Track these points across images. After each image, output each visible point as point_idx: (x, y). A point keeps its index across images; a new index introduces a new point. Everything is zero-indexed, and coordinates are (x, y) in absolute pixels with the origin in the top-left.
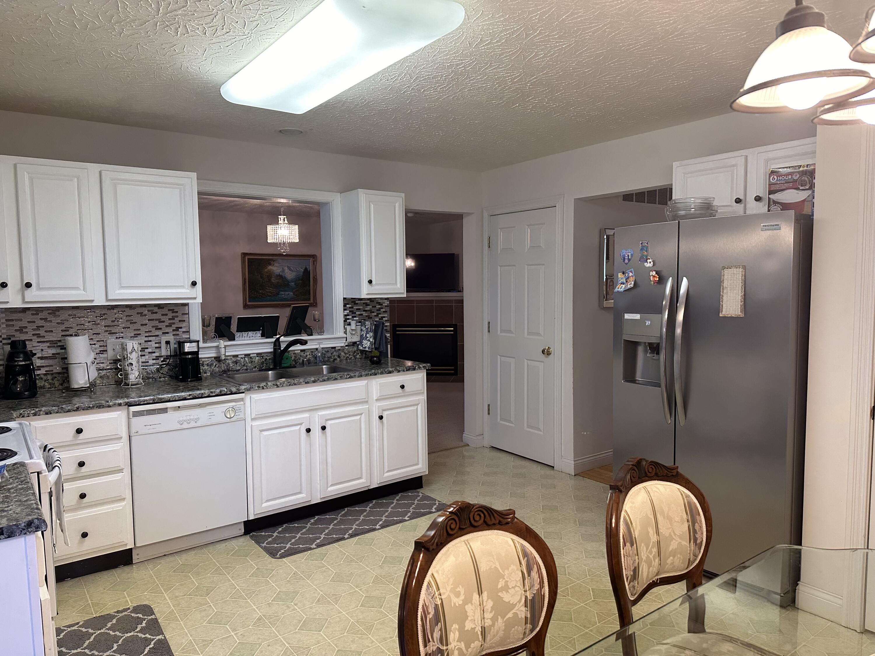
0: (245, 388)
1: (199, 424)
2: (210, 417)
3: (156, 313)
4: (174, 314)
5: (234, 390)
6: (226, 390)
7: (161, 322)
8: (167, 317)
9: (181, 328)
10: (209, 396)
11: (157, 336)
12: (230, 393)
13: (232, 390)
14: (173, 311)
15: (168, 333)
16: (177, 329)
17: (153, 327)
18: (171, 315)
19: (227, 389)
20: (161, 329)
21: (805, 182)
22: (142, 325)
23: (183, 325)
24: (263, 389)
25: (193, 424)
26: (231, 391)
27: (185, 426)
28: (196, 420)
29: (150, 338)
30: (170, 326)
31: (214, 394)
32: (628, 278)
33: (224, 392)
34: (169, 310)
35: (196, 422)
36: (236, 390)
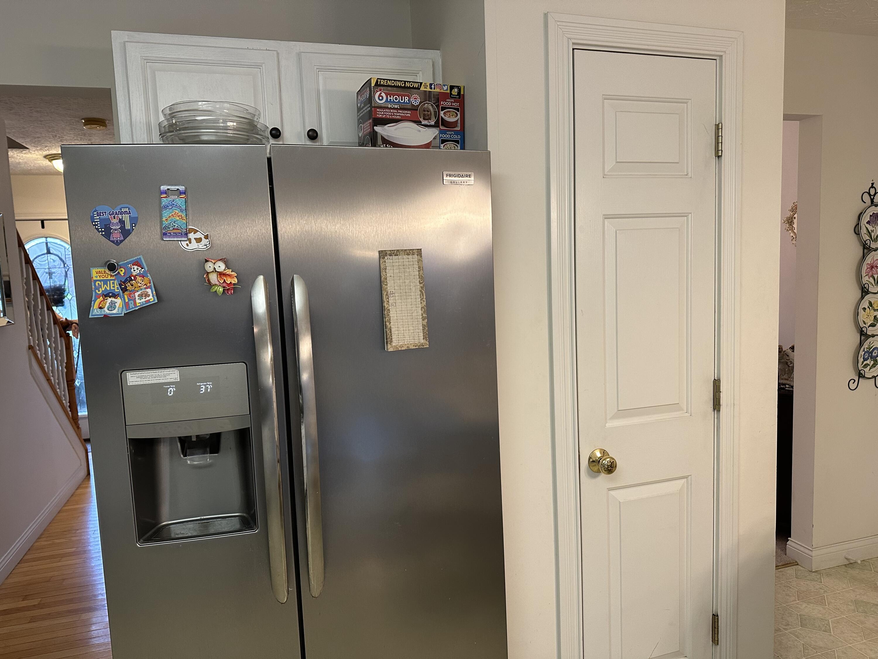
21: (429, 113)
32: (129, 279)
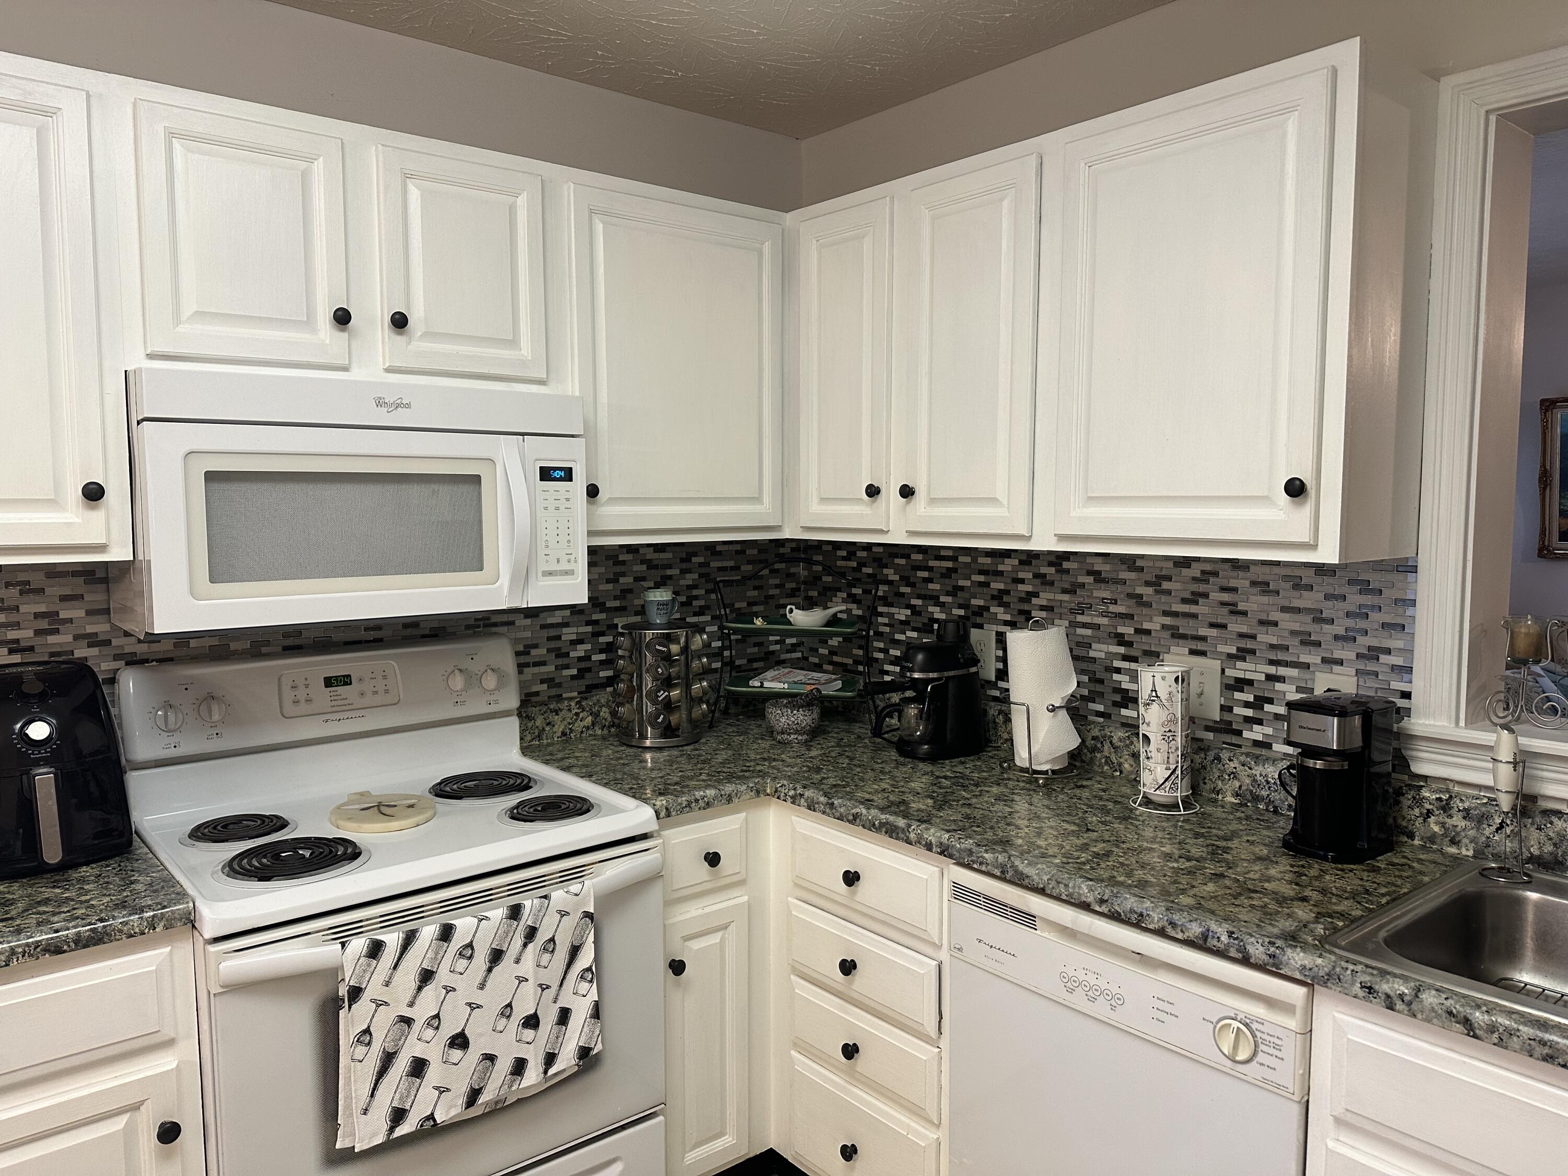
0: (1304, 967)
1: (1120, 1017)
2: (1162, 1016)
3: (1310, 588)
4: (1368, 600)
5: (1257, 951)
6: (1224, 938)
7: (1319, 619)
8: (1340, 605)
9: (1388, 651)
10: (1161, 933)
11: (1307, 666)
12: (1239, 956)
13: (1251, 949)
14: (1365, 588)
15: (1340, 662)
16: (1374, 653)
17: (1293, 633)
18: (1355, 599)
19: (1230, 934)
20: (1318, 644)
22: (1262, 623)
23: (1396, 643)
24: (1391, 1007)
25: (1101, 1009)
26: (1243, 950)
27: (1079, 1000)
28: (1116, 1001)
29: (1282, 671)
30: (1347, 638)
31: (1180, 936)
33: (1215, 942)
34: (1351, 582)
35: (1113, 1008)
36: (1266, 958)
